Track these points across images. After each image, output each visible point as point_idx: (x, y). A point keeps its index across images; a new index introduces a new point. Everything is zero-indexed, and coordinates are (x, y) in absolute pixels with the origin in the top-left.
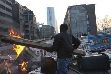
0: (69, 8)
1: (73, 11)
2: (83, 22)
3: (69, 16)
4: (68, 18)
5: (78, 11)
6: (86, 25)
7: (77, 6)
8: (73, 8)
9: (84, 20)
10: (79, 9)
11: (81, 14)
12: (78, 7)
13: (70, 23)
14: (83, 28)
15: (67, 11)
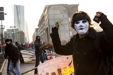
0: (47, 7)
1: (51, 12)
2: (64, 26)
3: (46, 18)
4: (44, 20)
5: (58, 12)
8: (52, 8)
9: (66, 24)
10: (60, 10)
11: (62, 16)
12: (58, 6)
13: (48, 26)
15: (44, 11)
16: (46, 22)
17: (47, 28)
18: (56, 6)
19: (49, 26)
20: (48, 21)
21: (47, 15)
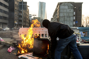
0: (59, 4)
1: (62, 7)
2: (70, 18)
3: (58, 11)
4: (57, 13)
5: (66, 7)
6: (73, 20)
7: (66, 2)
8: (62, 4)
9: (71, 16)
10: (68, 6)
11: (69, 11)
12: (67, 3)
14: (70, 23)
15: (57, 7)
16: (58, 14)
17: (58, 18)
18: (66, 3)
19: (59, 17)
20: (59, 13)
21: (59, 9)
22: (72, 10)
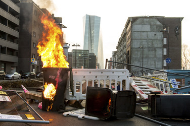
0: (131, 20)
1: (137, 27)
2: (155, 51)
3: (128, 36)
4: (125, 39)
5: (147, 28)
6: (161, 56)
7: (146, 17)
8: (138, 21)
9: (157, 47)
10: (151, 25)
11: (154, 35)
12: (148, 19)
13: (129, 49)
14: (155, 63)
15: (127, 26)
16: (128, 43)
17: (129, 52)
18: (145, 19)
19: (131, 48)
20: (131, 41)
21: (130, 32)
22: (160, 35)
